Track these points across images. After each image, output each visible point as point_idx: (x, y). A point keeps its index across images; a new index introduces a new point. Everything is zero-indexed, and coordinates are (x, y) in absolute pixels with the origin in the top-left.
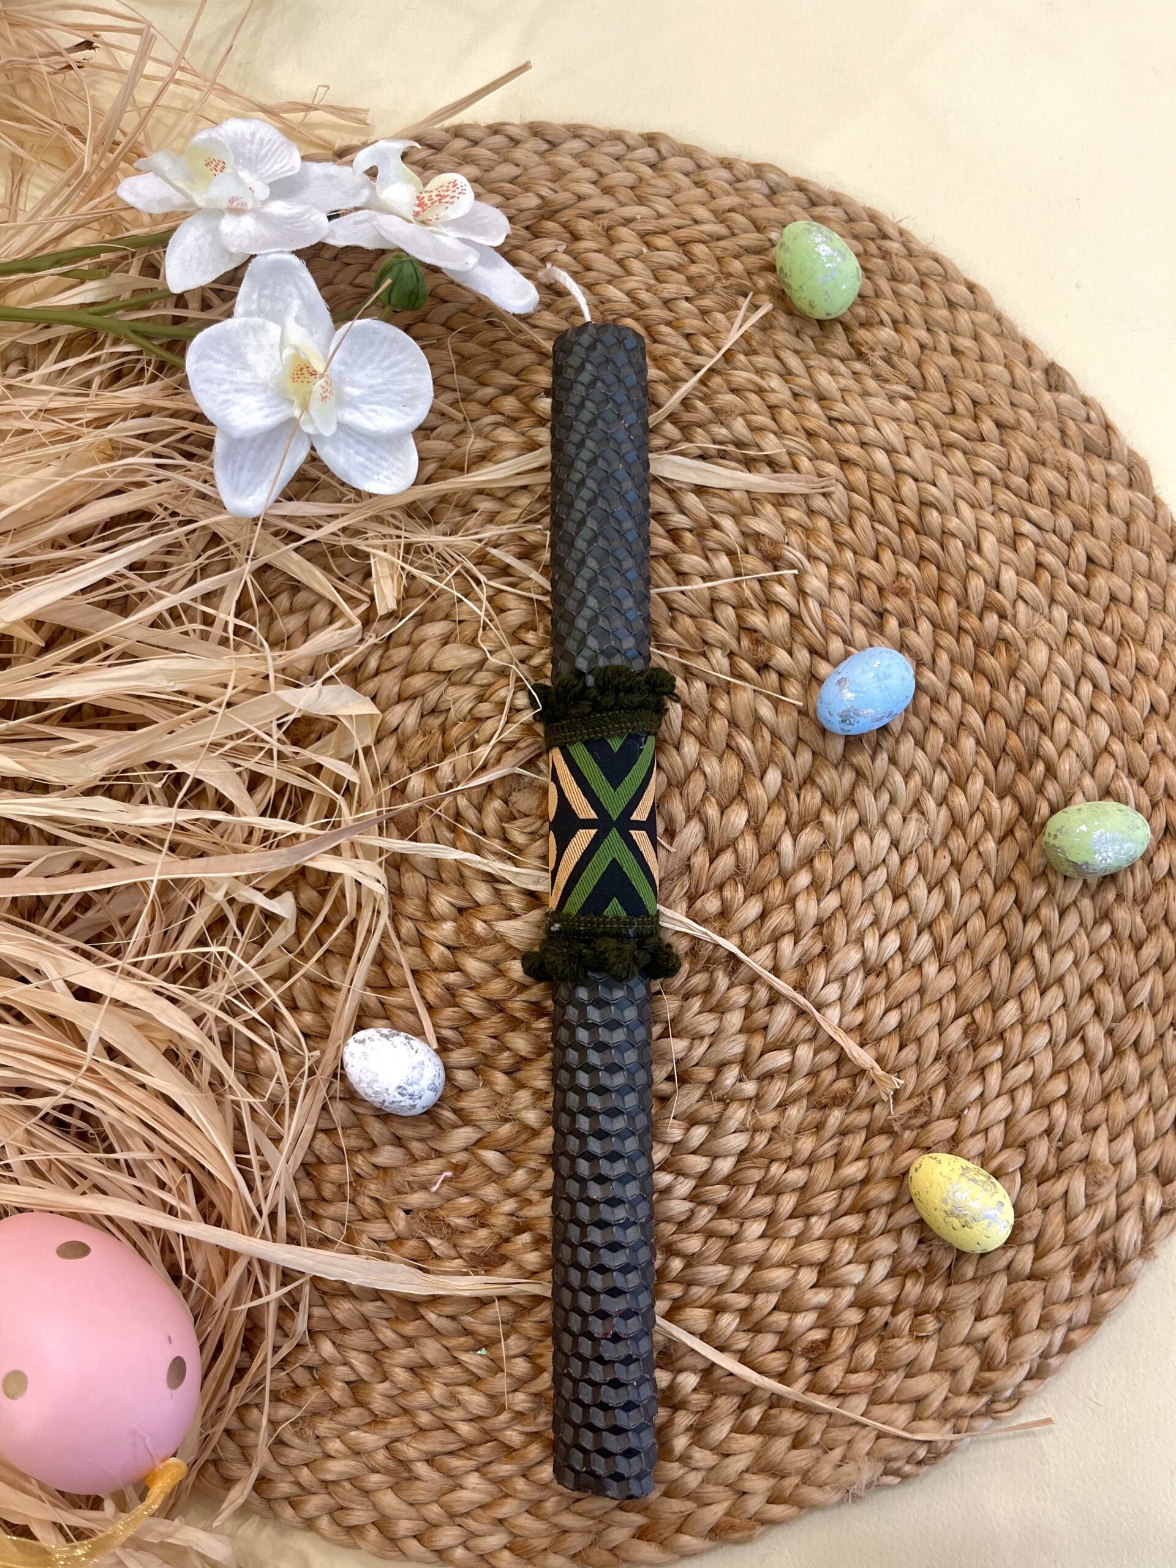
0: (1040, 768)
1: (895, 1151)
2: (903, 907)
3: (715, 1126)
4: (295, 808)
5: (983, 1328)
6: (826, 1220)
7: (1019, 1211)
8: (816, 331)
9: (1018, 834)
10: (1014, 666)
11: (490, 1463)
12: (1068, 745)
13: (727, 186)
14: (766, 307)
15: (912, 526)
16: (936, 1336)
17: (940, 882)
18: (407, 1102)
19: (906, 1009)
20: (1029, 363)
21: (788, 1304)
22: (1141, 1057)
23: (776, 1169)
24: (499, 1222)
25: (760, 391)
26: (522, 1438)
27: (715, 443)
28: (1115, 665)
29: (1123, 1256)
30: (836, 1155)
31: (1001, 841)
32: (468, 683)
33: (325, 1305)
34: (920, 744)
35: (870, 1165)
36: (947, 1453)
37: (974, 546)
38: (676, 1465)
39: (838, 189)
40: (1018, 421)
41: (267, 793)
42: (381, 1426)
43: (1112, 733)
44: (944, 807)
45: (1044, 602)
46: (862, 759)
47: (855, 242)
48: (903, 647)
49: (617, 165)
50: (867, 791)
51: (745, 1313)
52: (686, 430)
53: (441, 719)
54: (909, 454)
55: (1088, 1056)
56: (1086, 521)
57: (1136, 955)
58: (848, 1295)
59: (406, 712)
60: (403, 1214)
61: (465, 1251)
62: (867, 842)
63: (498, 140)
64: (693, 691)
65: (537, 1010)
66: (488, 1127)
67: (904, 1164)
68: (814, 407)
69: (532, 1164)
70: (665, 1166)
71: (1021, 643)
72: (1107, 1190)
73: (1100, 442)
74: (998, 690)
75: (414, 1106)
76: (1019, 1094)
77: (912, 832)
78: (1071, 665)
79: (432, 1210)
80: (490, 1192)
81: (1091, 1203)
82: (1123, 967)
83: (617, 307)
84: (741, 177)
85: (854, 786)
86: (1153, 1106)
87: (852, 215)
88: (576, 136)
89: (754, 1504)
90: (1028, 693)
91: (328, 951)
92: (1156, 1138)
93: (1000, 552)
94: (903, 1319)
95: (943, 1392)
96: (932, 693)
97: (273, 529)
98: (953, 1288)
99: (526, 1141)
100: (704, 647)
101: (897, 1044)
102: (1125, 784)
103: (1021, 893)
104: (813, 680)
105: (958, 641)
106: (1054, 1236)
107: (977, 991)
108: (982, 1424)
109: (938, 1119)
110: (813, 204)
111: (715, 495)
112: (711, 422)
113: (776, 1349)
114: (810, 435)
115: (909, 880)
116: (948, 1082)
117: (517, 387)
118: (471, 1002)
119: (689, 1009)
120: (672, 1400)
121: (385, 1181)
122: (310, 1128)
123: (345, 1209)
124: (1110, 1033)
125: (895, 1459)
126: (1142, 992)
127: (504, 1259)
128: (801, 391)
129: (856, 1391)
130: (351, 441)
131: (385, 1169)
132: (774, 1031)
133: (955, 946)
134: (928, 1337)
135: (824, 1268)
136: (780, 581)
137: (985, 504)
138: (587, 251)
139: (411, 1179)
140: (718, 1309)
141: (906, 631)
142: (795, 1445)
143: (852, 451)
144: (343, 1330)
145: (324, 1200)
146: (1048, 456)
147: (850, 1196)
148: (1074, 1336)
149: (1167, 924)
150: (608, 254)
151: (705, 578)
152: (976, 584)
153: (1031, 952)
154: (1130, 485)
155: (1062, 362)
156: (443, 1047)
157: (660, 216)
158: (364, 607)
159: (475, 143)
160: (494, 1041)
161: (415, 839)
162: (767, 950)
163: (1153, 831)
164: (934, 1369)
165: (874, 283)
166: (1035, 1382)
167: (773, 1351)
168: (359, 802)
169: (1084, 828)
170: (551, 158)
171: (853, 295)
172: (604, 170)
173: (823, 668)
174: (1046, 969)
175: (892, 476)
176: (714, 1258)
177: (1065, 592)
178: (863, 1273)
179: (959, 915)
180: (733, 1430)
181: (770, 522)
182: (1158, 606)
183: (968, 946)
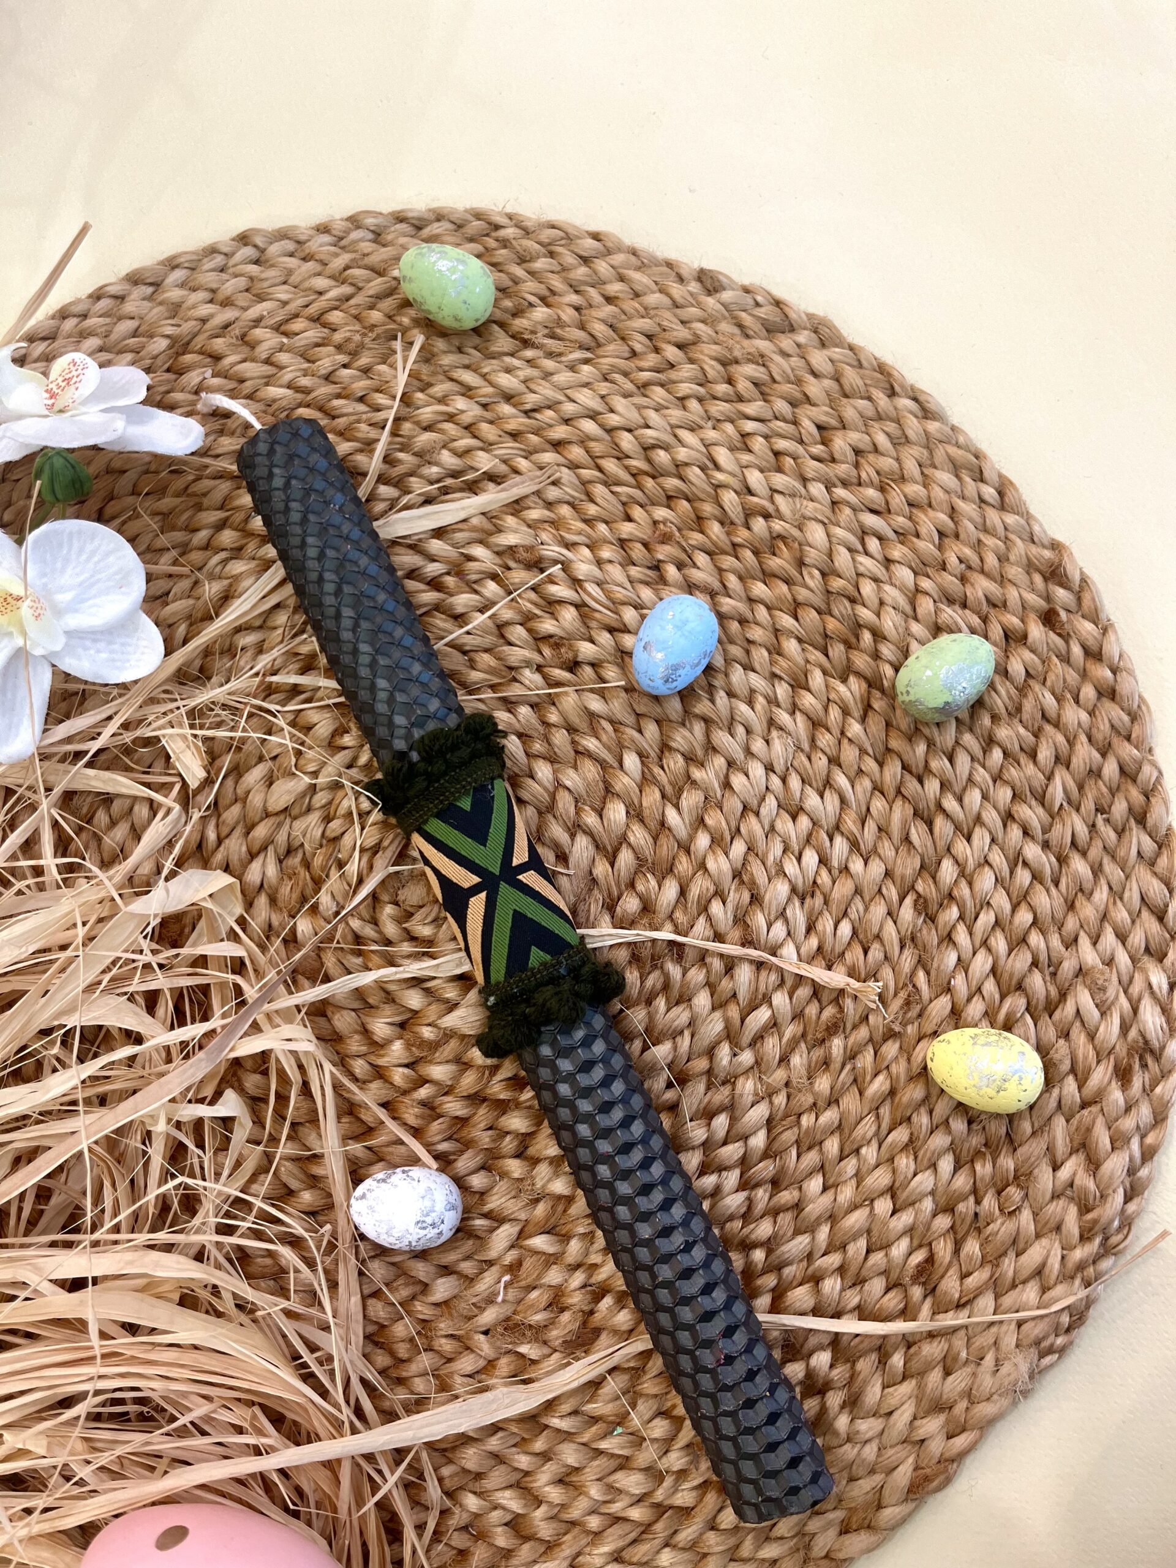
0: (867, 637)
1: (907, 1052)
2: (804, 822)
3: (731, 1108)
4: (200, 1005)
5: (1064, 1173)
6: (875, 1144)
7: (1042, 1050)
8: (477, 340)
9: (876, 705)
10: (798, 555)
11: (675, 1532)
12: (882, 603)
13: (333, 249)
14: (419, 340)
15: (646, 473)
16: (1026, 1204)
17: (828, 783)
18: (432, 1233)
19: (853, 913)
20: (681, 279)
21: (877, 1242)
22: (1084, 854)
23: (807, 1120)
24: (576, 1299)
25: (451, 418)
26: (694, 1493)
27: (432, 483)
28: (889, 511)
29: (1155, 1044)
30: (855, 1080)
31: (863, 720)
32: (309, 810)
33: (450, 1461)
34: (748, 667)
35: (890, 1074)
36: (1088, 1307)
37: (710, 465)
38: (848, 1447)
39: (435, 205)
40: (695, 334)
41: (165, 1007)
42: (557, 1550)
43: (916, 573)
44: (798, 713)
45: (798, 485)
46: (703, 707)
47: (472, 245)
48: (690, 588)
49: (224, 276)
50: (721, 733)
51: (841, 1270)
52: (400, 483)
53: (300, 855)
54: (612, 411)
55: (1036, 877)
56: (799, 395)
57: (1035, 762)
58: (928, 1205)
59: (264, 864)
60: (482, 1337)
61: (557, 1343)
62: (743, 778)
63: (104, 304)
64: (521, 718)
65: (516, 1083)
66: (523, 1216)
67: (920, 1059)
68: (506, 409)
69: (581, 1230)
70: (704, 1169)
71: (795, 532)
72: (1113, 989)
73: (778, 319)
74: (794, 584)
75: (441, 1233)
76: (992, 941)
77: (780, 749)
78: (850, 530)
79: (508, 1319)
80: (554, 1276)
81: (1104, 1010)
82: (1028, 779)
83: (284, 403)
84: (341, 234)
85: (708, 735)
86: (1116, 894)
87: (459, 222)
88: (174, 267)
89: (936, 1447)
90: (824, 574)
91: (293, 1125)
92: (1133, 922)
93: (737, 459)
94: (989, 1202)
95: (1057, 1253)
96: (737, 617)
97: (57, 758)
98: (1019, 1151)
99: (565, 1211)
100: (511, 673)
101: (860, 951)
102: (949, 614)
103: (905, 758)
104: (623, 655)
105: (737, 558)
106: (1086, 1058)
107: (908, 866)
108: (1105, 1264)
109: (931, 1001)
110: (419, 228)
111: (454, 531)
112: (419, 466)
113: (888, 1290)
114: (515, 435)
115: (798, 795)
116: (922, 963)
117: (227, 519)
118: (454, 1107)
119: (657, 1012)
120: (815, 1386)
121: (451, 1315)
122: (356, 1299)
123: (425, 1361)
124: (1046, 845)
125: (1044, 1338)
126: (1057, 793)
127: (597, 1332)
128: (488, 400)
129: (978, 1293)
130: (88, 643)
131: (446, 1303)
132: (743, 994)
133: (869, 835)
134: (1018, 1209)
135: (892, 1191)
136: (551, 580)
137: (702, 423)
138: (233, 365)
139: (474, 1300)
140: (816, 1280)
141: (686, 571)
142: (947, 1373)
143: (560, 432)
144: (479, 1476)
145: (404, 1361)
146: (737, 353)
147: (885, 1111)
148: (1150, 1140)
149: (1048, 721)
150: (253, 360)
151: (482, 611)
152: (729, 498)
153: (940, 807)
154: (823, 345)
155: (707, 265)
156: (445, 1162)
157: (285, 303)
158: (177, 787)
159: (85, 316)
160: (490, 1132)
161: (327, 979)
162: (702, 920)
163: (995, 644)
164: (1038, 1236)
165: (508, 274)
166: (1136, 1201)
167: (885, 1294)
168: (255, 970)
169: (929, 673)
170: (161, 298)
171: (490, 293)
172: (214, 286)
173: (628, 640)
174: (961, 816)
175: (607, 437)
176: (790, 1233)
177: (812, 467)
178: (932, 1178)
179: (859, 805)
180: (885, 1387)
181: (516, 531)
182: (901, 441)
183: (880, 829)
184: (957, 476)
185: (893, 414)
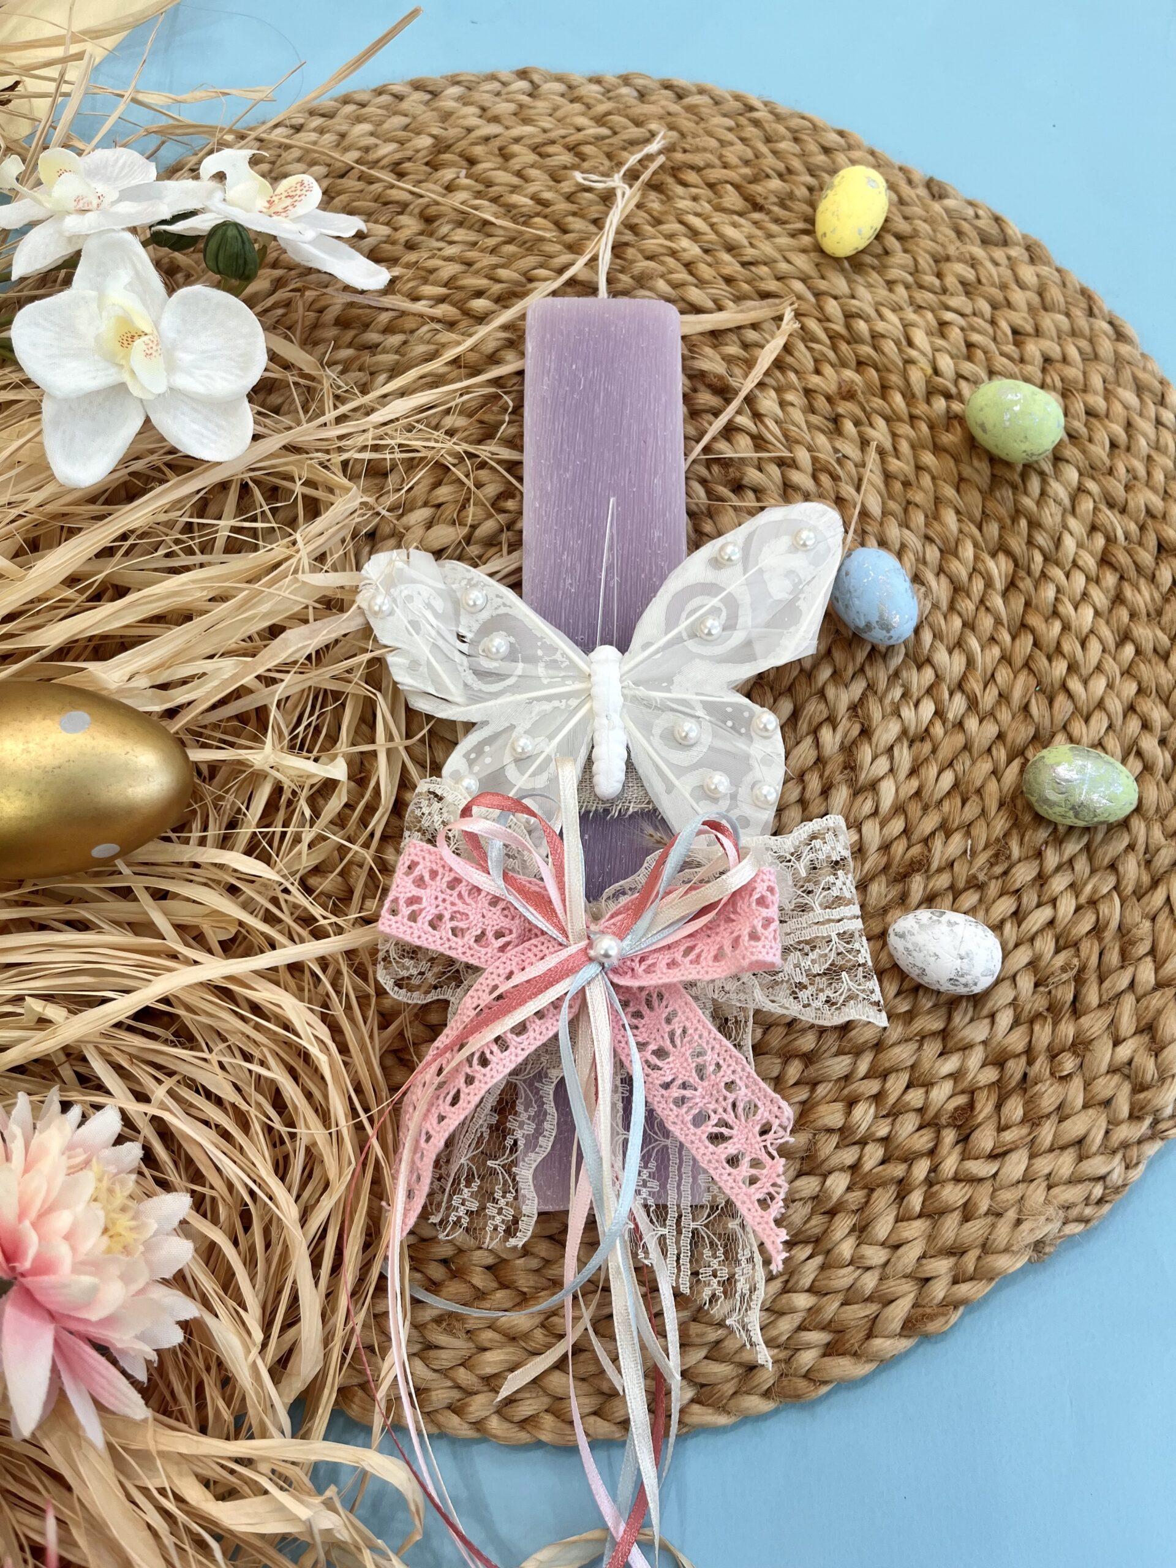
0: (1023, 523)
2: (928, 674)
5: (1124, 1052)
9: (1020, 584)
12: (1044, 495)
13: (600, 97)
15: (842, 337)
16: (1079, 1072)
17: (960, 644)
19: (959, 767)
20: (910, 182)
21: (919, 1080)
25: (673, 253)
31: (1005, 594)
34: (905, 524)
36: (1125, 1185)
37: (904, 342)
38: (851, 1268)
39: (699, 80)
40: (914, 230)
42: (531, 1303)
43: (1081, 474)
44: (942, 576)
45: (983, 375)
48: (863, 443)
49: (497, 99)
51: (878, 1098)
54: (823, 277)
55: (1147, 769)
56: (1001, 299)
57: (1166, 665)
58: (977, 1055)
63: (384, 99)
68: (726, 257)
73: (994, 233)
74: (962, 463)
82: (1157, 678)
83: (524, 209)
84: (611, 87)
87: (718, 98)
88: (455, 83)
89: (940, 1289)
94: (1041, 1065)
95: (1101, 1126)
96: (902, 478)
98: (1083, 1020)
101: (958, 801)
102: (1106, 513)
103: (1038, 635)
105: (912, 427)
106: (1167, 943)
107: (1021, 733)
108: (1152, 1148)
109: (1020, 861)
110: (680, 97)
113: (920, 1128)
114: (729, 280)
115: (928, 647)
116: (1018, 824)
117: (448, 296)
120: (826, 1206)
124: (1163, 742)
125: (1072, 1205)
128: (710, 246)
129: (1014, 1148)
133: (988, 699)
134: (1070, 1075)
137: (905, 306)
138: (486, 170)
140: (851, 1103)
141: (862, 428)
142: (966, 1218)
143: (772, 286)
146: (952, 251)
150: (505, 170)
152: (917, 378)
153: (1064, 687)
154: (1032, 261)
155: (939, 176)
157: (545, 131)
162: (809, 740)
163: (1146, 550)
164: (1086, 1106)
165: (752, 148)
167: (918, 1130)
170: (436, 105)
172: (487, 104)
174: (1084, 696)
175: (812, 299)
176: (834, 1049)
177: (1001, 362)
178: (988, 1028)
179: (985, 670)
180: (897, 1220)
181: (711, 360)
182: (1092, 357)
183: (1000, 695)
184: (1138, 396)
185: (1087, 332)
